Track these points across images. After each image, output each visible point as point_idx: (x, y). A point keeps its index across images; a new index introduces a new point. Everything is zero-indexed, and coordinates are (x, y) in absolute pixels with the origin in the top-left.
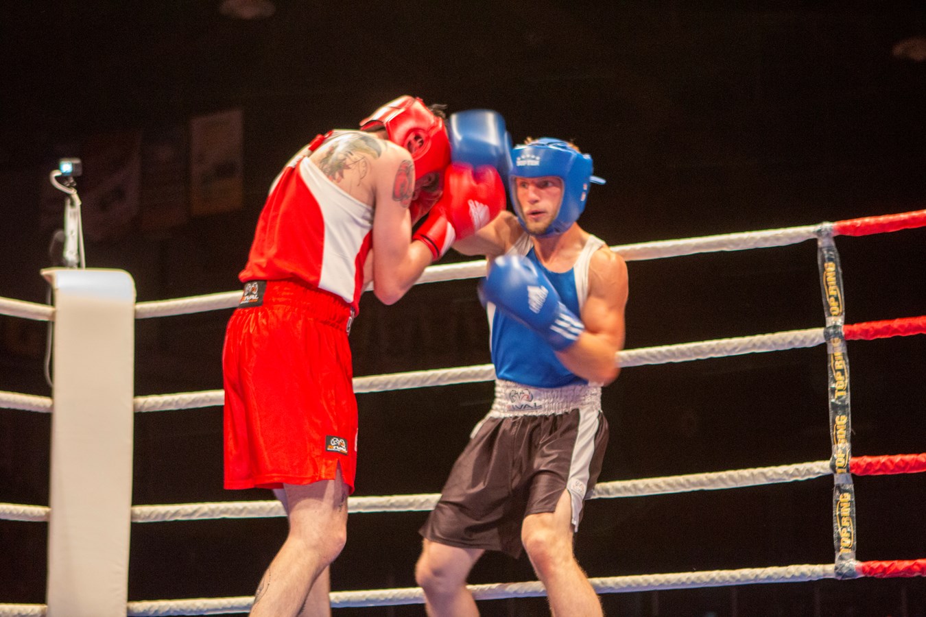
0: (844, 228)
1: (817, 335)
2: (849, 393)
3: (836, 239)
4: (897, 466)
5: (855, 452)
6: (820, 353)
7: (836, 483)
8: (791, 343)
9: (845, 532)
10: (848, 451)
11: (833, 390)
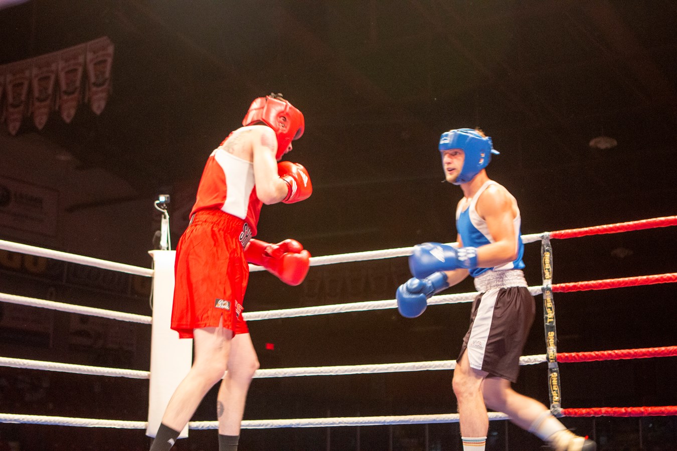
0: (555, 235)
1: (538, 290)
2: (555, 320)
3: (551, 240)
4: (581, 358)
5: (558, 351)
6: (540, 298)
7: (549, 367)
9: (555, 394)
10: (555, 350)
11: (547, 318)
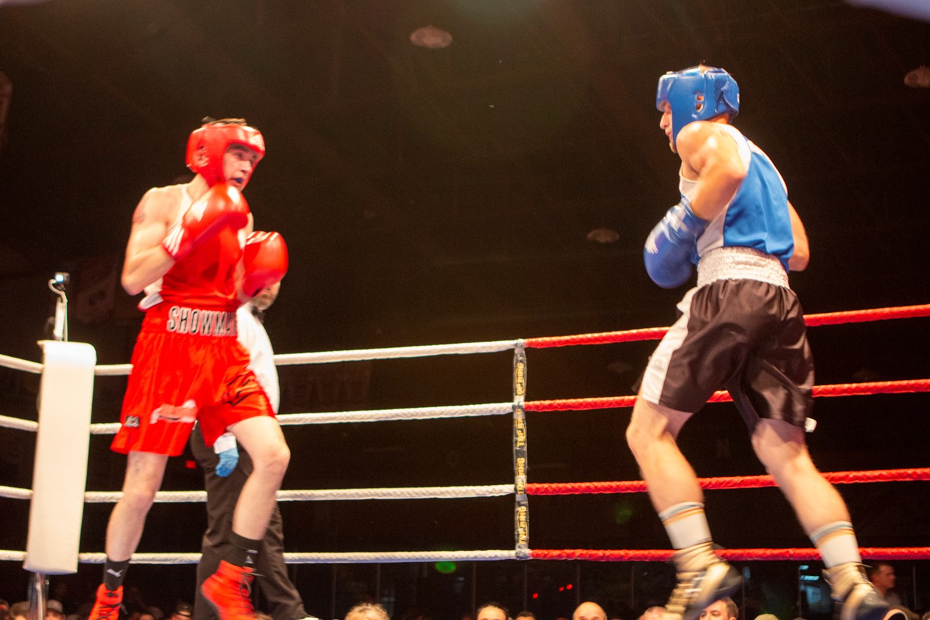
0: (531, 343)
1: (508, 407)
2: (526, 444)
3: (526, 349)
4: (554, 490)
5: (529, 481)
6: (509, 418)
7: (517, 500)
8: (491, 411)
9: (522, 532)
10: (525, 481)
11: (516, 441)
